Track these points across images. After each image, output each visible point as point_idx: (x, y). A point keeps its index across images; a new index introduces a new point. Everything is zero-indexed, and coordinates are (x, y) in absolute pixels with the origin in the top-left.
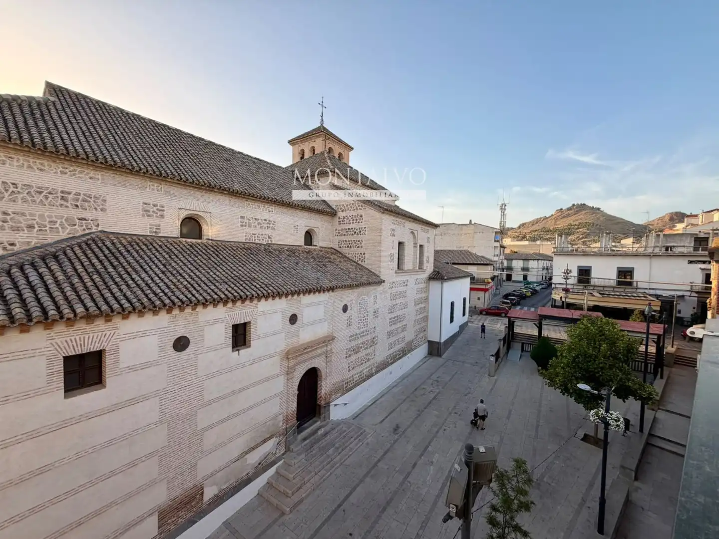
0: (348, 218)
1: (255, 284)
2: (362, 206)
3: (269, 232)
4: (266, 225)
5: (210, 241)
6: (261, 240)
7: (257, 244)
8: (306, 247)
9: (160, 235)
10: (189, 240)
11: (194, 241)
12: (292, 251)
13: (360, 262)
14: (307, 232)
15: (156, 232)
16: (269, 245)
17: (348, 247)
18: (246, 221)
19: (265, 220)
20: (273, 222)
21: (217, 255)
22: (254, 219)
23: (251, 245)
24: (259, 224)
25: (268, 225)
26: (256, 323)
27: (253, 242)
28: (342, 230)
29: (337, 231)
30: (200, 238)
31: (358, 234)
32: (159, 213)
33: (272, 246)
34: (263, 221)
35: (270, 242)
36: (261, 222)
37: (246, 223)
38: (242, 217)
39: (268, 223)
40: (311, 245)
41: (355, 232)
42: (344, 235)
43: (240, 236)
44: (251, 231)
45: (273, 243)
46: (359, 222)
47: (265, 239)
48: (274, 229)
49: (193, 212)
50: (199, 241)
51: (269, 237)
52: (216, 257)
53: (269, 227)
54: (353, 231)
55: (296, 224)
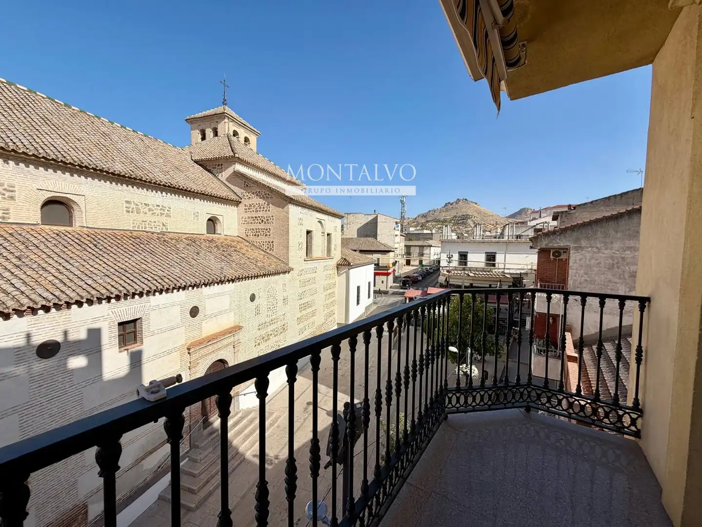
0: (254, 206)
1: (146, 276)
2: (269, 195)
3: (164, 219)
4: (159, 212)
5: (85, 229)
6: (153, 228)
7: (147, 232)
8: (208, 235)
9: (9, 221)
10: (55, 228)
11: (62, 229)
12: (192, 240)
13: (268, 251)
14: (209, 220)
15: (4, 218)
16: (163, 233)
17: (255, 235)
18: (132, 206)
19: (158, 206)
20: (168, 209)
21: (95, 246)
22: (143, 205)
23: (141, 233)
24: (150, 210)
25: (162, 211)
26: (149, 319)
27: (143, 230)
28: (249, 217)
29: (243, 219)
30: (71, 225)
31: (265, 223)
32: (7, 194)
33: (167, 234)
34: (156, 207)
35: (164, 230)
36: (154, 209)
37: (133, 208)
38: (127, 202)
39: (161, 209)
40: (215, 233)
41: (263, 221)
42: (251, 223)
43: (127, 223)
44: (141, 217)
45: (168, 231)
46: (266, 211)
47: (158, 227)
48: (170, 216)
49: (58, 195)
50: (69, 229)
51: (164, 225)
52: (94, 248)
53: (163, 214)
54: (260, 219)
55: (196, 210)
